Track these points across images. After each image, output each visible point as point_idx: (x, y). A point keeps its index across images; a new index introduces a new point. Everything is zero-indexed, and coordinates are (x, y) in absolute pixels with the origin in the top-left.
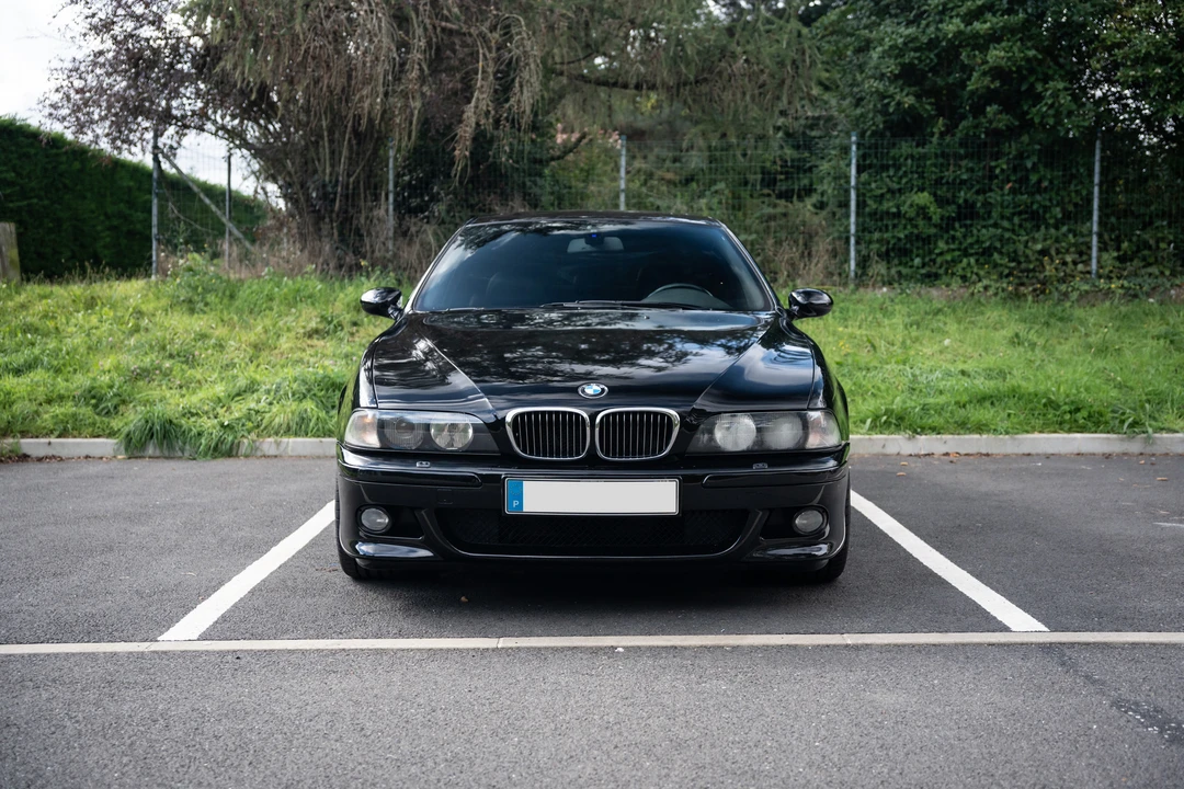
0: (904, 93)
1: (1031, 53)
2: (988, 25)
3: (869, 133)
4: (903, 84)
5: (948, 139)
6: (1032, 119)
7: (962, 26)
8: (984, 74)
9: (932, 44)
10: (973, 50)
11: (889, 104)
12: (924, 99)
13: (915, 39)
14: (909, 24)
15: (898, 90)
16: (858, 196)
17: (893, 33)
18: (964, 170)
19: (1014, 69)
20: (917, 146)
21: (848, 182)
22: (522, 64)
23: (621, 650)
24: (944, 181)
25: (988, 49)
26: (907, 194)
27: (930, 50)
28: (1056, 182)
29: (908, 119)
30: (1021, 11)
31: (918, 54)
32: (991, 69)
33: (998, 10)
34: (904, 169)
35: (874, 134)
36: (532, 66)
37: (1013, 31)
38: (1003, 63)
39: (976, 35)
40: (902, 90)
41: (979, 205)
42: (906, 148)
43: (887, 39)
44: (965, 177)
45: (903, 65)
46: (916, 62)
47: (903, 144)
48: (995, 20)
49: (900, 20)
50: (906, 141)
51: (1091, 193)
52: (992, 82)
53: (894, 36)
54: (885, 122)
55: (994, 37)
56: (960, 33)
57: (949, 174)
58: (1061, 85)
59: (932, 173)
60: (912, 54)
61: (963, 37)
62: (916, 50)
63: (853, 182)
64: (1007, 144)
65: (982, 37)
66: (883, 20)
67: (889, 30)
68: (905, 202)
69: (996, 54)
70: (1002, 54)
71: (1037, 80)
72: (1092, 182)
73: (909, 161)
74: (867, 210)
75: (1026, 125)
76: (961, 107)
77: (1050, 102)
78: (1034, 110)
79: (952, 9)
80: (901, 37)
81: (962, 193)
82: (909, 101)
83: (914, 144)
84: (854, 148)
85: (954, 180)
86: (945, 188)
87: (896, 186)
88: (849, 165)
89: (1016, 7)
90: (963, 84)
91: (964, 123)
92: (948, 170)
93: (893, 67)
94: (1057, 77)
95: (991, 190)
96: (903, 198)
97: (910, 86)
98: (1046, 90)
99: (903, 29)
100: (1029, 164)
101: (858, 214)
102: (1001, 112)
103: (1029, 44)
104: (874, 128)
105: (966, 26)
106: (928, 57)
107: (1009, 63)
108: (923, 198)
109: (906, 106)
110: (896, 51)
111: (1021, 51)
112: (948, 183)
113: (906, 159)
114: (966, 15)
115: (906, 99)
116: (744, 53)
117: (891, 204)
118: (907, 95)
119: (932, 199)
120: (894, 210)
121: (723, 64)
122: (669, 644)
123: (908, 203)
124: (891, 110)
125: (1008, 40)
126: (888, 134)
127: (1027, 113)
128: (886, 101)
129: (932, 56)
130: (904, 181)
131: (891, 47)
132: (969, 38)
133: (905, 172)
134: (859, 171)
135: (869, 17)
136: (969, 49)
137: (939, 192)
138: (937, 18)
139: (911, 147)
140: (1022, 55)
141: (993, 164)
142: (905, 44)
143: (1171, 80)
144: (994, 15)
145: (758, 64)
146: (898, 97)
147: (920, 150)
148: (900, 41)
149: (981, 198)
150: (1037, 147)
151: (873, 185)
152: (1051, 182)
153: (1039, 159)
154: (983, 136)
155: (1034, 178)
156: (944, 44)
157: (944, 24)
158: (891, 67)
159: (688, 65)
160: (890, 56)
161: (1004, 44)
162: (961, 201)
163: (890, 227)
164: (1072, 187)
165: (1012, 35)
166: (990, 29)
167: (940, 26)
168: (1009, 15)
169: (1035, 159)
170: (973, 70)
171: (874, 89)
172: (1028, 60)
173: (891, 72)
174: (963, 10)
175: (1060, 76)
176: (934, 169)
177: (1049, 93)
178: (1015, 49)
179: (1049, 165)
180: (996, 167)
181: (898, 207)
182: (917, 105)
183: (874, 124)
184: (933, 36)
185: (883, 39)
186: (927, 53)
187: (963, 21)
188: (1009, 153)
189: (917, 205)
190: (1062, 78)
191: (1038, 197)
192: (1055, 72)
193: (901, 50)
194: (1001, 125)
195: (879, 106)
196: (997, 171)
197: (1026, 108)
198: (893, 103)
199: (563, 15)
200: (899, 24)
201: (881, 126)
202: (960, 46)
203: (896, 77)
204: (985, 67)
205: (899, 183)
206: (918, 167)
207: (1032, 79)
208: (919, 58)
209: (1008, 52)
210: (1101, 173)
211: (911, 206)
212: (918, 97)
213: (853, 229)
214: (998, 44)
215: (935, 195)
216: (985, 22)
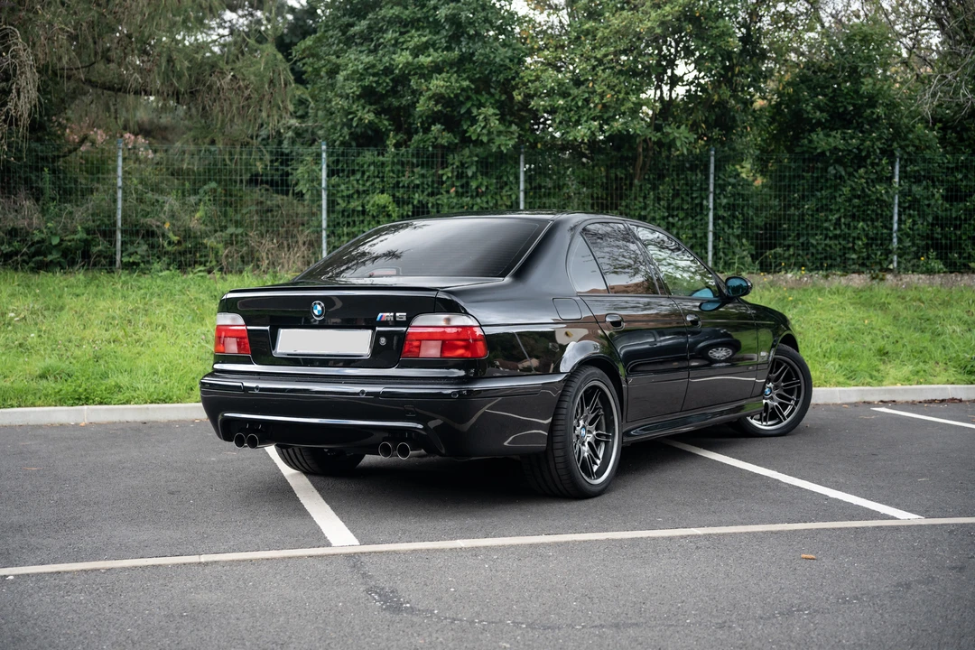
0: (366, 109)
1: (466, 83)
2: (430, 59)
3: (337, 143)
4: (365, 103)
5: (403, 150)
6: (470, 137)
7: (410, 58)
8: (430, 98)
9: (388, 71)
10: (420, 78)
11: (352, 119)
12: (383, 116)
13: (373, 66)
14: (370, 52)
15: (360, 108)
16: (328, 196)
17: (355, 60)
18: (417, 176)
19: (452, 96)
20: (378, 155)
21: (320, 184)
22: (18, 72)
23: (11, 577)
24: (401, 185)
25: (432, 78)
26: (371, 195)
27: (387, 76)
28: (491, 188)
29: (370, 132)
30: (457, 49)
31: (376, 79)
32: (434, 95)
33: (439, 48)
34: (367, 174)
35: (342, 143)
36: (29, 75)
37: (451, 65)
38: (443, 90)
39: (421, 67)
40: (364, 108)
41: (430, 205)
42: (368, 156)
43: (350, 65)
44: (417, 182)
45: (364, 88)
46: (374, 85)
47: (366, 152)
48: (436, 55)
49: (363, 49)
50: (369, 150)
51: (518, 198)
52: (436, 105)
53: (356, 62)
54: (351, 134)
55: (437, 69)
56: (408, 64)
57: (405, 180)
58: (491, 111)
59: (391, 179)
60: (371, 78)
61: (410, 67)
62: (374, 75)
63: (324, 185)
64: (452, 156)
65: (427, 68)
66: (350, 48)
67: (353, 57)
68: (368, 202)
69: (438, 83)
70: (442, 83)
71: (473, 105)
72: (519, 188)
73: (372, 168)
74: (338, 208)
75: (466, 141)
76: (413, 124)
77: (482, 125)
78: (472, 129)
79: (403, 43)
80: (362, 63)
81: (417, 195)
82: (369, 117)
83: (376, 153)
84: (324, 155)
85: (409, 184)
86: (402, 191)
87: (361, 188)
88: (321, 170)
89: (453, 46)
90: (413, 105)
91: (416, 138)
92: (404, 176)
93: (355, 89)
94: (488, 104)
95: (439, 193)
96: (368, 198)
97: (371, 104)
98: (480, 114)
99: (364, 57)
100: (470, 174)
101: (328, 212)
102: (444, 130)
103: (465, 76)
104: (341, 139)
105: (414, 59)
106: (384, 81)
107: (448, 91)
108: (383, 199)
109: (367, 121)
110: (358, 76)
111: (457, 81)
112: (403, 187)
113: (369, 166)
114: (414, 48)
115: (366, 116)
116: (232, 69)
117: (357, 203)
118: (369, 112)
119: (391, 199)
120: (360, 208)
121: (214, 78)
122: (55, 570)
123: (372, 202)
124: (354, 124)
125: (447, 72)
126: (354, 144)
127: (466, 131)
128: (350, 117)
129: (388, 80)
130: (368, 184)
131: (353, 71)
132: (417, 68)
133: (369, 177)
134: (331, 174)
135: (338, 45)
136: (416, 77)
137: (397, 194)
138: (391, 49)
139: (373, 155)
140: (458, 85)
141: (440, 172)
142: (366, 69)
143: (571, 110)
144: (436, 50)
145: (244, 80)
146: (359, 114)
147: (381, 158)
148: (361, 67)
149: (431, 199)
150: (476, 159)
151: (343, 187)
152: (487, 188)
153: (477, 168)
154: (430, 149)
155: (474, 184)
156: (397, 71)
157: (397, 56)
158: (353, 88)
159: (180, 78)
160: (353, 79)
161: (444, 75)
162: (415, 202)
163: (357, 223)
164: (504, 192)
165: (451, 68)
166: (432, 62)
167: (393, 56)
168: (448, 51)
169: (474, 169)
170: (421, 94)
171: (339, 106)
172: (463, 90)
173: (353, 93)
174: (411, 44)
175: (491, 103)
176: (391, 174)
177: (481, 117)
178: (453, 80)
179: (486, 174)
180: (443, 175)
181: (363, 206)
182: (376, 121)
183: (341, 135)
184: (388, 64)
185: (347, 65)
186: (384, 77)
187: (411, 55)
188: (452, 164)
189: (378, 205)
190: (493, 106)
191: (478, 200)
192: (487, 100)
193: (362, 74)
194: (444, 142)
195: (345, 120)
196: (444, 178)
197: (465, 127)
198: (355, 119)
199: (62, 29)
200: (361, 52)
201: (347, 138)
202: (409, 74)
203: (359, 97)
204: (430, 93)
205: (364, 185)
206: (379, 173)
207: (469, 104)
208: (376, 82)
209: (447, 82)
210: (525, 181)
211: (373, 206)
212: (377, 113)
213: (324, 224)
214: (440, 74)
215: (394, 196)
216: (429, 56)
